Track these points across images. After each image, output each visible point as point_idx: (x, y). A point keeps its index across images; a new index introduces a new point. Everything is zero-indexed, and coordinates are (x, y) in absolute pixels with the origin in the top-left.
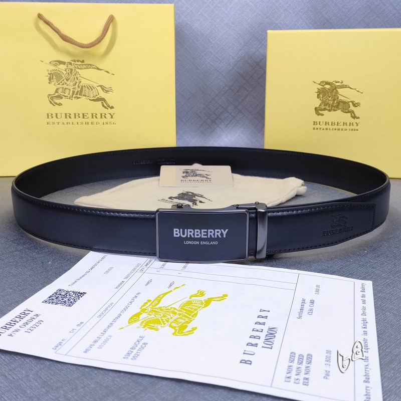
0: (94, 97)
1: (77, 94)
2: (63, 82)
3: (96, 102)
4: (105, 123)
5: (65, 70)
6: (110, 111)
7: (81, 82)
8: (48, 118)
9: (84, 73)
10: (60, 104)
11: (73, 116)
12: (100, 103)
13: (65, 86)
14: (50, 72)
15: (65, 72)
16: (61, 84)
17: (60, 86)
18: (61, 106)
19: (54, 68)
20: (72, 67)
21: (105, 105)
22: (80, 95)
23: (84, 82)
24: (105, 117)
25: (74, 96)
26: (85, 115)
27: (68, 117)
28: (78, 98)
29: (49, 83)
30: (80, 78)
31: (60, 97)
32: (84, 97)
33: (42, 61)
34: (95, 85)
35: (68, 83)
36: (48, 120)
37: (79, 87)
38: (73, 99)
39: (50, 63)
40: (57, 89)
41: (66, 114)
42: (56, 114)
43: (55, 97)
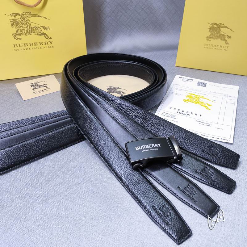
0: (39, 33)
1: (29, 32)
2: (20, 26)
3: (41, 36)
4: (48, 47)
5: (20, 19)
6: (49, 40)
7: (30, 25)
8: (15, 47)
9: (31, 19)
10: (20, 39)
11: (29, 45)
12: (43, 36)
13: (22, 28)
14: (11, 21)
15: (20, 20)
16: (19, 27)
17: (19, 28)
18: (21, 40)
19: (13, 18)
20: (24, 17)
21: (47, 37)
22: (31, 32)
23: (32, 25)
24: (47, 44)
25: (28, 33)
26: (36, 43)
27: (26, 45)
28: (31, 34)
29: (12, 27)
30: (30, 23)
31: (19, 35)
32: (34, 34)
33: (6, 14)
34: (39, 26)
35: (23, 26)
36: (15, 48)
37: (30, 28)
38: (27, 35)
39: (11, 15)
40: (17, 30)
41: (25, 44)
42: (19, 45)
43: (16, 35)
